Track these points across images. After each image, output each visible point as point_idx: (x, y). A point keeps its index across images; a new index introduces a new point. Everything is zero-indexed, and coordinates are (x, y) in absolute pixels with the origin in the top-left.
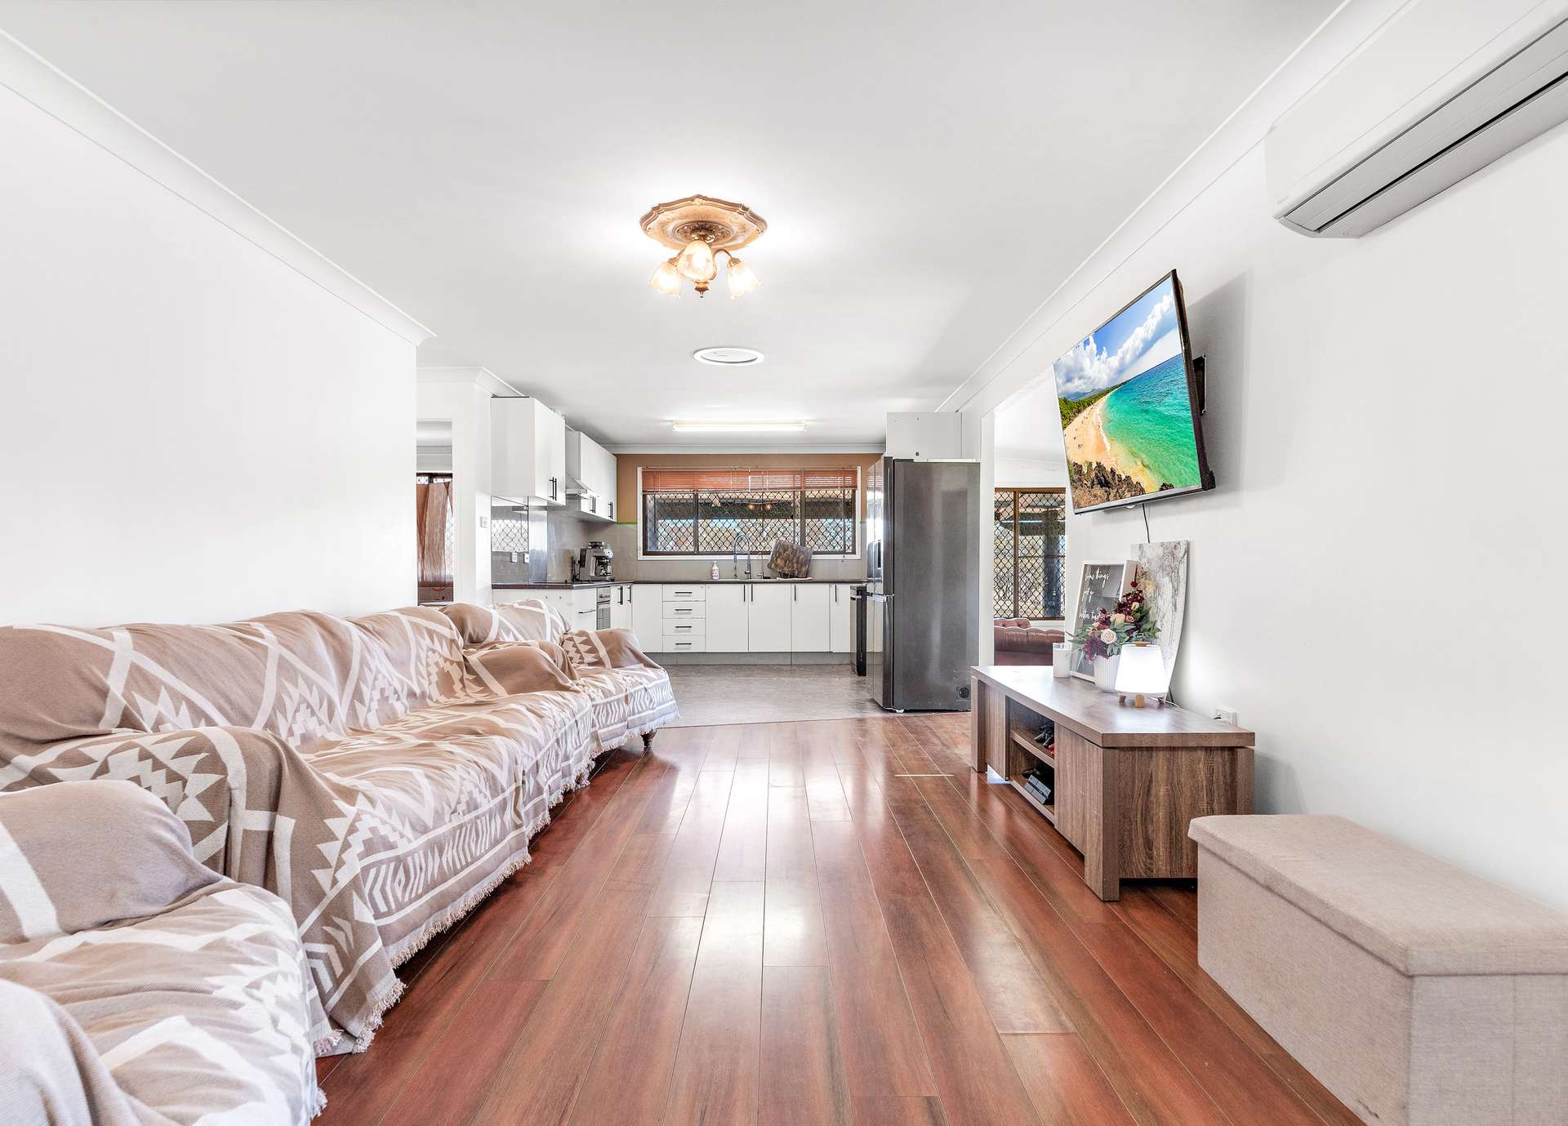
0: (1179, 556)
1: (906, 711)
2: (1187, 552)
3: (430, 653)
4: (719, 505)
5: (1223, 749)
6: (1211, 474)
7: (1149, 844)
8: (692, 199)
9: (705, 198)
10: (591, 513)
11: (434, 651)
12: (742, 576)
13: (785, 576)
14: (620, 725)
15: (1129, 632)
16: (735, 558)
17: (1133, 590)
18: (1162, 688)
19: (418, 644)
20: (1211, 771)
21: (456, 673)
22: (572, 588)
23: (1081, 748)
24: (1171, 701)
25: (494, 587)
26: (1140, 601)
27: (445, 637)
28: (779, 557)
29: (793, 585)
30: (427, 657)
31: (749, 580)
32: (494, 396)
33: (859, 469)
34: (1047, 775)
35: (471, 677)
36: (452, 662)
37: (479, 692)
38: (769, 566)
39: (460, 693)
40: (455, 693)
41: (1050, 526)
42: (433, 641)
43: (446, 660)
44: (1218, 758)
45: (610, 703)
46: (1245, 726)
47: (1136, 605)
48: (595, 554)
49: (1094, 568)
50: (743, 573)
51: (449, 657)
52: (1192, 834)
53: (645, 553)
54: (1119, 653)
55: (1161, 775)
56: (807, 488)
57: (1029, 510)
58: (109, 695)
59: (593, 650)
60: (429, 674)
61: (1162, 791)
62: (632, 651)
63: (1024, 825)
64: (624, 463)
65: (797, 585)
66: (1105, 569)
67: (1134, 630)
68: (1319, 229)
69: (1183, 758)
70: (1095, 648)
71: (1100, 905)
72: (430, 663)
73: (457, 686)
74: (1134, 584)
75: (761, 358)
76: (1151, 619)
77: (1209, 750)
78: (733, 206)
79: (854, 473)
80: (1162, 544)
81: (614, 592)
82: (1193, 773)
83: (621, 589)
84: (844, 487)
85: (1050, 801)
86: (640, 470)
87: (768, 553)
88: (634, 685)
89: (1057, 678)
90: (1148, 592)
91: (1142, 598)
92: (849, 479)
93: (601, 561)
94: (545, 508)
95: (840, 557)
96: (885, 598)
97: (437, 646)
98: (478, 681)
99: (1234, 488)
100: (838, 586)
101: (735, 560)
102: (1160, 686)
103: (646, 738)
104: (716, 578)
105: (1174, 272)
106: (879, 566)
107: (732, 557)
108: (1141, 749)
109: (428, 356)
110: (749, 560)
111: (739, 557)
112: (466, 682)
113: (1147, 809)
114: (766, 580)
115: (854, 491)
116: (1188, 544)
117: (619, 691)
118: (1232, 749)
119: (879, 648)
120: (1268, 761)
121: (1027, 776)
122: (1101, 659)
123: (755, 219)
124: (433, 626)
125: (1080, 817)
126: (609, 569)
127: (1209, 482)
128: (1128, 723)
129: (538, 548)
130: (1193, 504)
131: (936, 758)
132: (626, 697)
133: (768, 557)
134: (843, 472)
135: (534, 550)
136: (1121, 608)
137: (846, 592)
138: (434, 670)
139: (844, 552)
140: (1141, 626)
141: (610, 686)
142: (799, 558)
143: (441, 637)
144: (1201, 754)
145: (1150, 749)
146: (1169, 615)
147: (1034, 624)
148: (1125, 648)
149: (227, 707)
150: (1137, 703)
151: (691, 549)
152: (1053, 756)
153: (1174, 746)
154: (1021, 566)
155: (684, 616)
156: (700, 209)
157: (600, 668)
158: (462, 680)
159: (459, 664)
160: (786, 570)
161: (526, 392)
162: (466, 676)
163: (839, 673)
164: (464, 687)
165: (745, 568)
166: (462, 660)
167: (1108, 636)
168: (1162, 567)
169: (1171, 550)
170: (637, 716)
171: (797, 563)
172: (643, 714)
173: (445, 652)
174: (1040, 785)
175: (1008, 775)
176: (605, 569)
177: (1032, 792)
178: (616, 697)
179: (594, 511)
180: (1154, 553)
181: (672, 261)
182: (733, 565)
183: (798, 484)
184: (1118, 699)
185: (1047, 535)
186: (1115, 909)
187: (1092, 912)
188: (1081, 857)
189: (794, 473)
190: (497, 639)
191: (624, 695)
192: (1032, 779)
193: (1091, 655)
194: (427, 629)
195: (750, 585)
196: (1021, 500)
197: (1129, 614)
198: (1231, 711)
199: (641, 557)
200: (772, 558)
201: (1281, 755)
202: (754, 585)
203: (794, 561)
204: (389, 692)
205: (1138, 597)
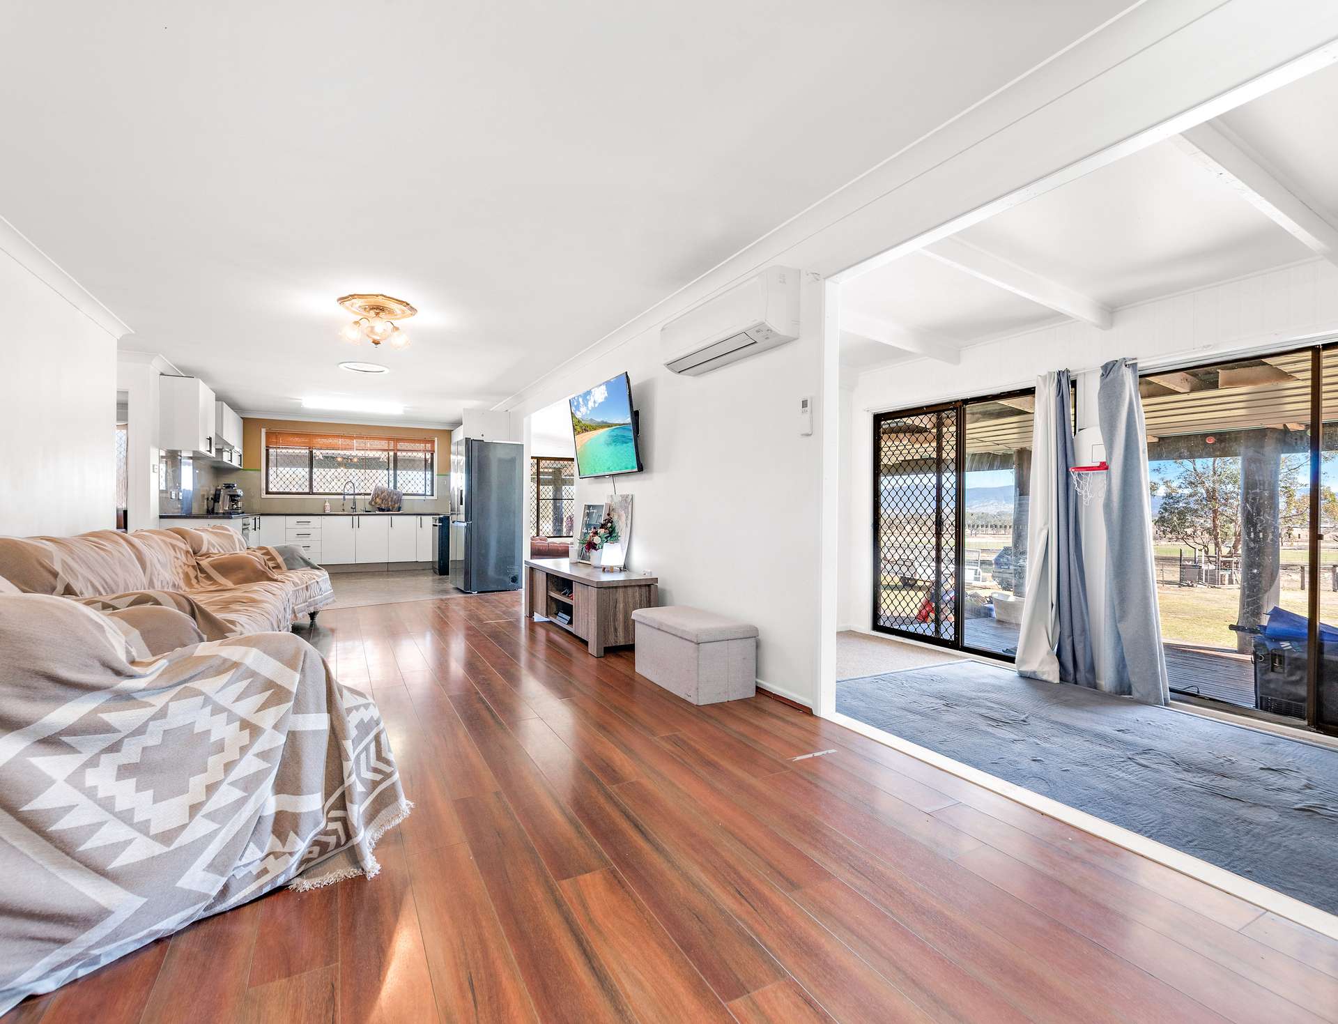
0: (628, 501)
1: (478, 593)
2: (632, 499)
3: (176, 560)
4: (322, 458)
5: (646, 585)
6: (641, 465)
7: (616, 630)
8: (377, 296)
9: (384, 296)
10: (229, 462)
11: (178, 559)
12: (348, 509)
13: (383, 510)
14: (303, 605)
15: (606, 538)
16: (344, 497)
17: (608, 517)
18: (621, 563)
19: (170, 555)
20: (641, 596)
21: (192, 573)
22: (231, 518)
23: (586, 591)
24: (625, 568)
25: (161, 517)
26: (611, 523)
27: (182, 549)
28: (378, 497)
29: (390, 517)
30: (175, 562)
31: (355, 513)
32: (162, 374)
33: (436, 439)
34: (568, 610)
35: (203, 575)
36: (189, 566)
37: (211, 585)
38: (370, 503)
39: (196, 586)
40: (193, 586)
41: (558, 480)
42: (175, 552)
43: (185, 564)
44: (644, 590)
45: (298, 590)
46: (654, 576)
47: (609, 525)
48: (229, 493)
49: (589, 507)
50: (350, 508)
51: (186, 562)
52: (633, 617)
53: (267, 493)
54: (602, 547)
55: (621, 599)
56: (398, 450)
57: (546, 470)
58: (59, 576)
59: (273, 559)
60: (178, 573)
61: (621, 606)
62: (301, 558)
63: (556, 637)
64: (249, 425)
65: (393, 517)
66: (594, 507)
67: (608, 536)
68: (680, 372)
69: (630, 591)
70: (591, 546)
71: (596, 659)
72: (177, 566)
73: (194, 581)
74: (609, 515)
75: (387, 371)
76: (616, 531)
77: (640, 586)
78: (401, 302)
79: (433, 442)
80: (621, 496)
81: (251, 520)
82: (634, 597)
83: (255, 519)
84: (425, 451)
85: (570, 622)
86: (263, 431)
87: (370, 494)
88: (310, 579)
89: (571, 563)
90: (615, 518)
91: (612, 522)
92: (429, 446)
93: (233, 498)
94: (191, 458)
95: (423, 498)
96: (465, 524)
97: (179, 556)
98: (209, 577)
99: (651, 471)
100: (422, 517)
101: (344, 499)
102: (620, 562)
103: (312, 615)
104: (327, 512)
105: (626, 372)
106: (461, 504)
107: (342, 497)
108: (613, 587)
109: (124, 346)
110: (354, 499)
111: (346, 497)
112: (200, 578)
113: (615, 614)
114: (368, 513)
115: (432, 454)
116: (632, 496)
117: (303, 583)
118: (649, 586)
119: (461, 557)
120: (664, 591)
121: (557, 614)
122: (593, 550)
123: (412, 309)
124: (175, 542)
125: (586, 623)
126: (240, 504)
127: (641, 468)
128: (606, 578)
129: (187, 489)
130: (634, 477)
131: (504, 613)
132: (307, 587)
133: (370, 497)
134: (426, 441)
135: (184, 490)
136: (603, 526)
137: (429, 521)
138: (180, 571)
139: (425, 495)
140: (612, 534)
141: (297, 580)
142: (392, 498)
143: (180, 549)
144: (637, 588)
145: (616, 587)
146: (624, 529)
147: (550, 540)
148: (605, 545)
149: (106, 587)
150: (610, 570)
151: (307, 490)
152: (572, 599)
153: (626, 586)
154: (541, 504)
155: (304, 539)
156: (380, 301)
157: (279, 571)
158: (196, 577)
159: (193, 567)
160: (383, 507)
161: (189, 373)
162: (199, 574)
163: (425, 575)
164: (198, 581)
165: (351, 505)
166: (196, 564)
167: (597, 540)
168: (621, 506)
169: (625, 498)
170: (312, 599)
171: (391, 501)
172: (316, 598)
173: (184, 558)
174: (564, 616)
175: (547, 615)
176: (236, 504)
177: (561, 621)
178: (301, 587)
179: (231, 461)
180: (617, 499)
181: (356, 323)
182: (342, 502)
183: (391, 447)
184: (602, 569)
185: (555, 485)
186: (602, 659)
187: (593, 661)
188: (586, 643)
189: (389, 439)
190: (208, 551)
191: (304, 586)
192: (560, 614)
193: (589, 549)
194: (171, 544)
195: (357, 517)
196: (541, 464)
197: (606, 529)
198: (649, 571)
199: (264, 495)
200: (373, 498)
201: (667, 588)
202: (360, 517)
203: (389, 500)
204: (165, 583)
205: (610, 521)
